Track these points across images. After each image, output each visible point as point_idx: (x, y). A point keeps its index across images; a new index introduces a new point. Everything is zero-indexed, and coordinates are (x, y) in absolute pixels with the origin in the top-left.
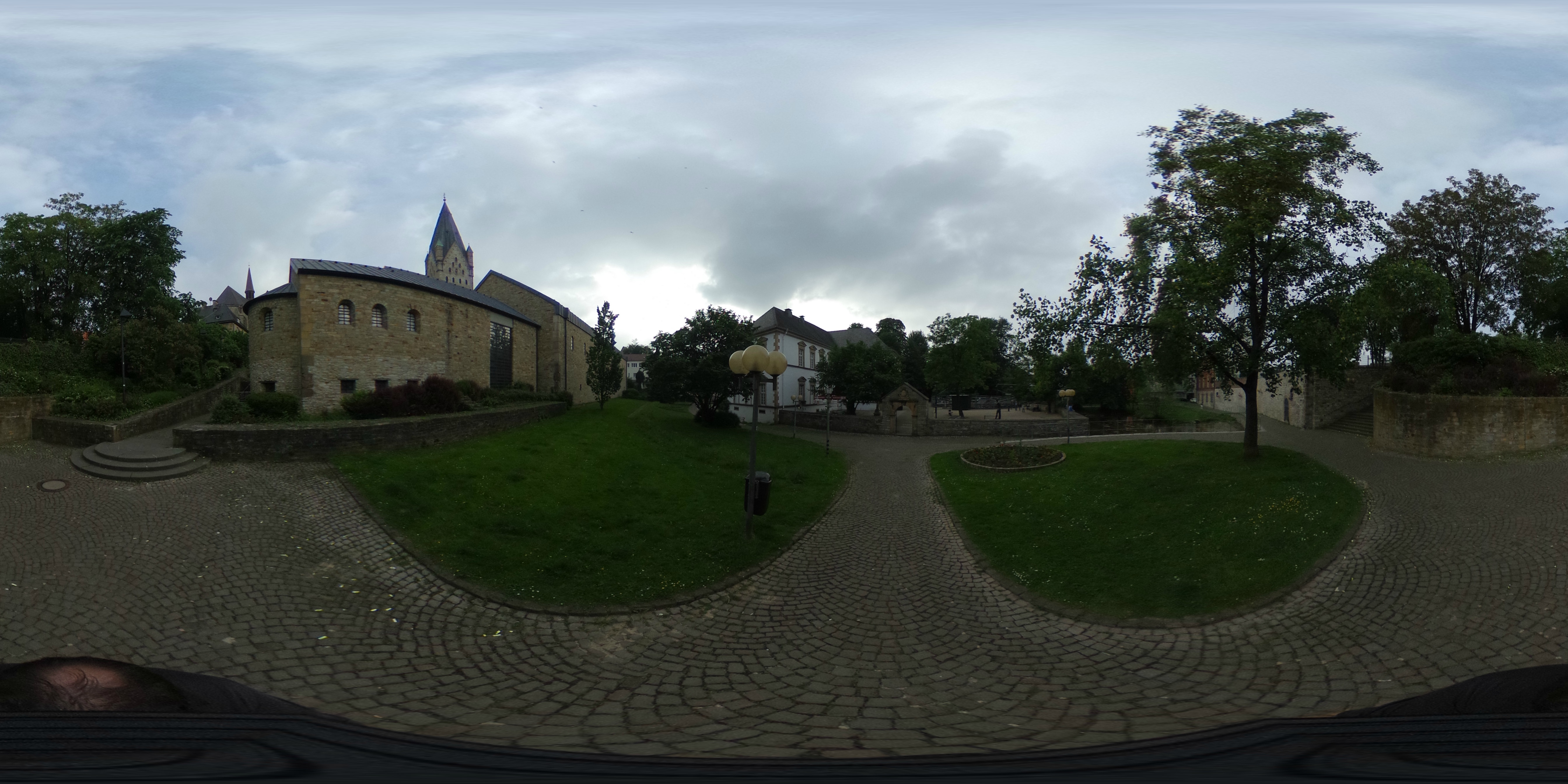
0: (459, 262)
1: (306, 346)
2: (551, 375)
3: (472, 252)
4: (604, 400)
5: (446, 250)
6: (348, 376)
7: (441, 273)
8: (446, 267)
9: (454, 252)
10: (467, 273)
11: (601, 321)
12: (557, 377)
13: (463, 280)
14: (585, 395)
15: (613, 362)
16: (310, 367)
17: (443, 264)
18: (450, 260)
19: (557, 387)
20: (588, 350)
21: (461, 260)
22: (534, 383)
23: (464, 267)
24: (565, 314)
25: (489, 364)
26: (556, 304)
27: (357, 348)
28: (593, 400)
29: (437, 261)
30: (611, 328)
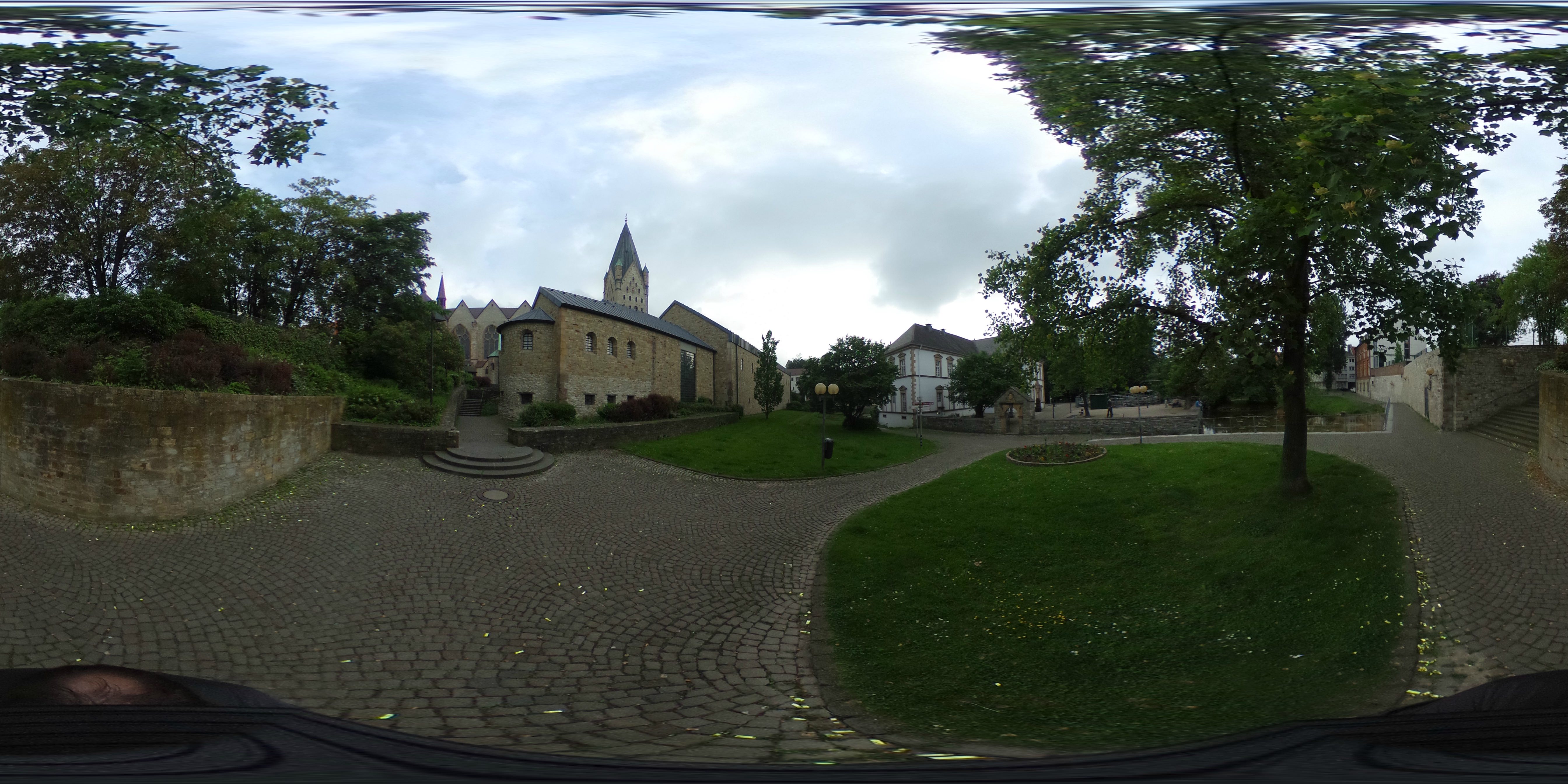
1: (563, 366)
2: (726, 392)
4: (769, 411)
5: (625, 269)
6: (589, 391)
7: (619, 291)
9: (632, 272)
10: (642, 292)
11: (765, 346)
12: (730, 393)
13: (639, 299)
14: (754, 408)
15: (776, 380)
16: (566, 384)
17: (621, 283)
18: (628, 279)
19: (730, 400)
20: (755, 370)
22: (712, 397)
24: (737, 341)
25: (679, 383)
26: (729, 333)
27: (597, 371)
28: (760, 411)
29: (615, 284)
30: (773, 352)
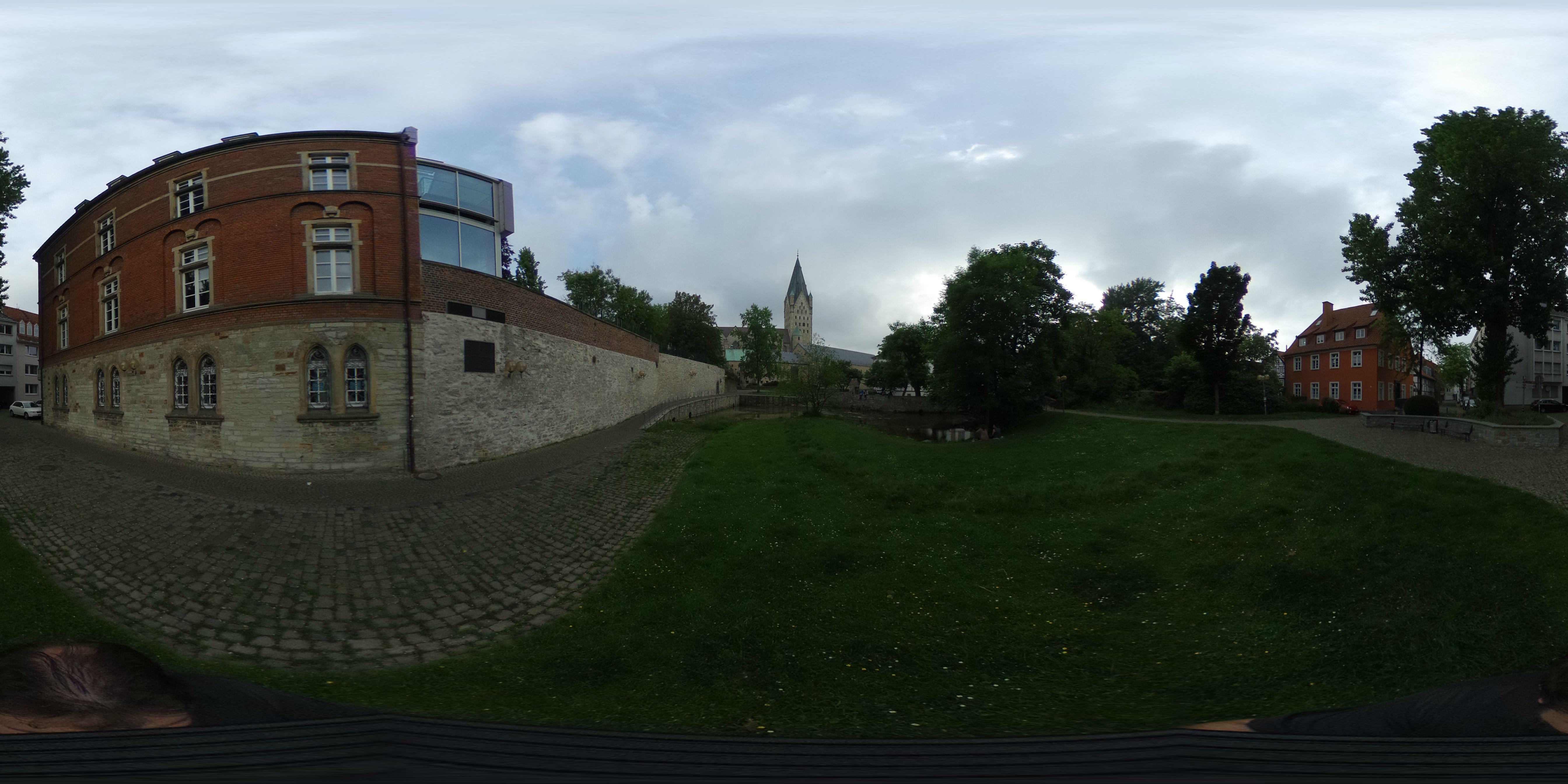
0: (803, 305)
3: (812, 297)
5: (796, 297)
7: (792, 313)
8: (795, 310)
9: (802, 298)
10: (808, 312)
13: (806, 318)
17: (794, 308)
18: (798, 304)
21: (805, 304)
23: (807, 308)
29: (791, 306)
